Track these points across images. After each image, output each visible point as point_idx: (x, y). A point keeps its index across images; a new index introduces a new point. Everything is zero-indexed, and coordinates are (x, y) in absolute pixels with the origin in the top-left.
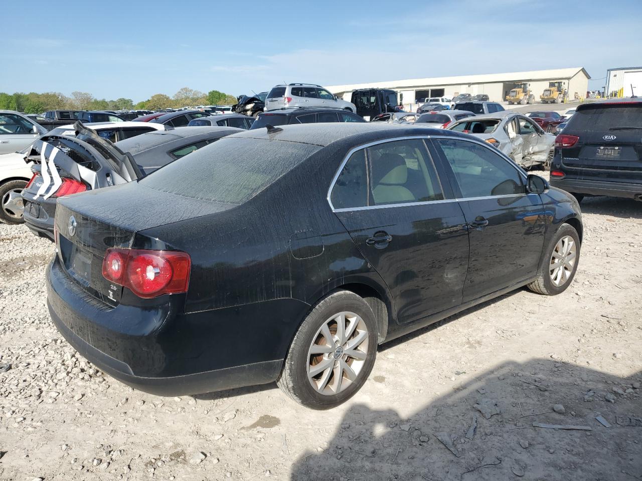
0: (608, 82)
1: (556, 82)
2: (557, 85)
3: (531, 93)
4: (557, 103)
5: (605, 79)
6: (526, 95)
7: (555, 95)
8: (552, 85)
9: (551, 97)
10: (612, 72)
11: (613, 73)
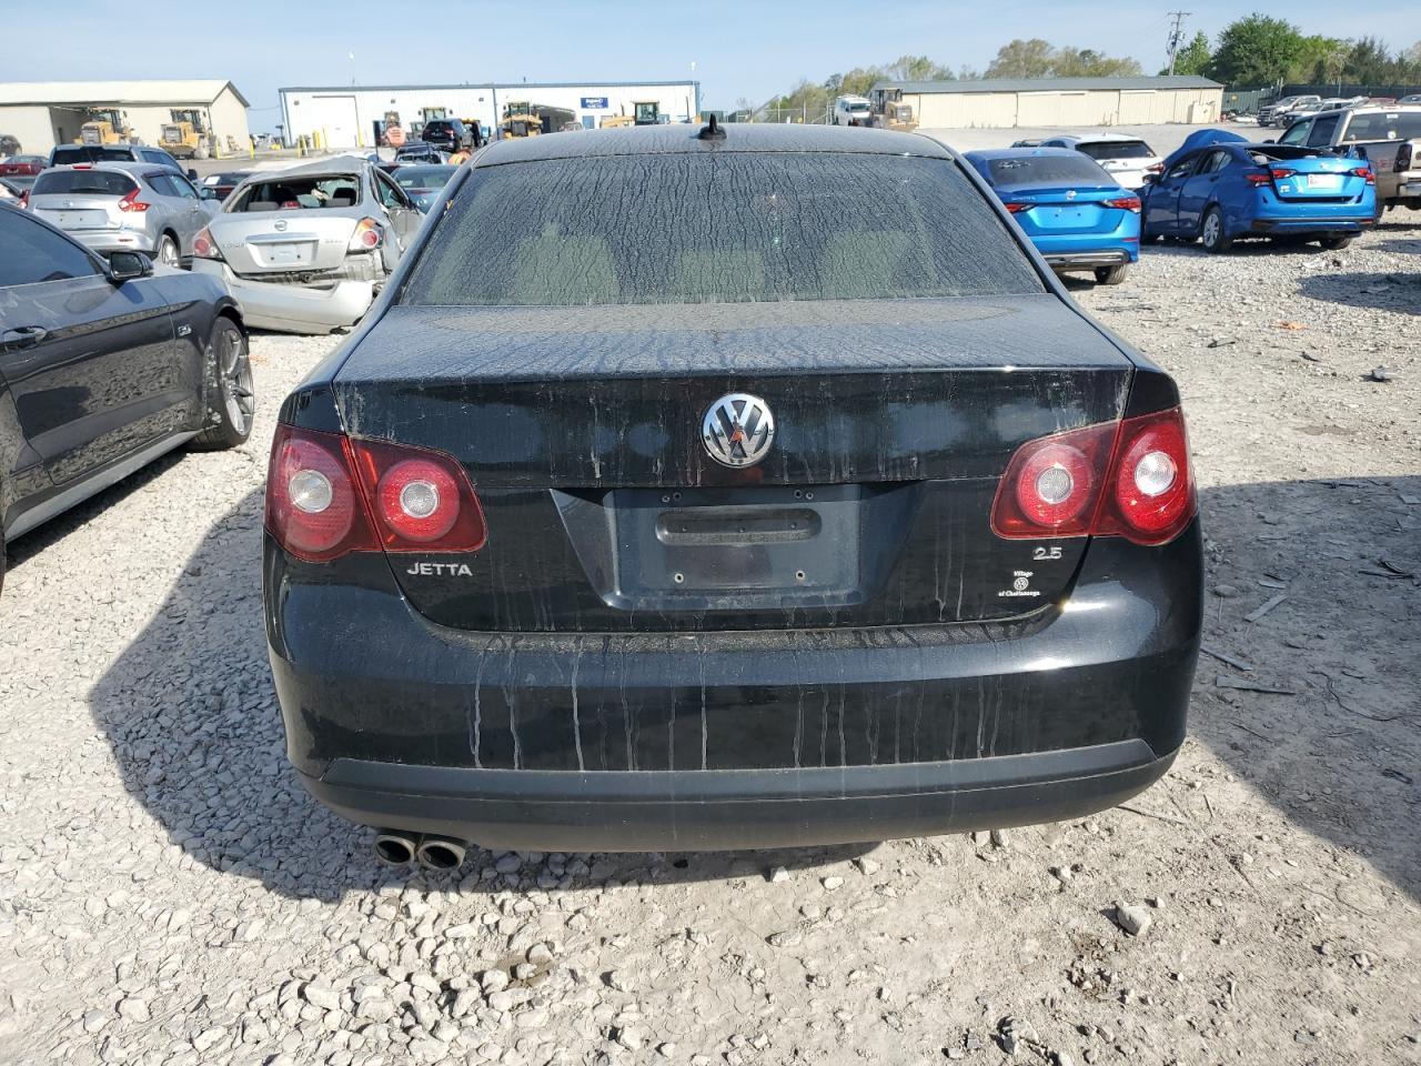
0: (285, 114)
1: (186, 111)
2: (188, 116)
3: (134, 134)
4: (198, 159)
5: (279, 109)
6: (123, 138)
7: (192, 140)
8: (178, 116)
9: (184, 144)
10: (289, 95)
11: (291, 97)
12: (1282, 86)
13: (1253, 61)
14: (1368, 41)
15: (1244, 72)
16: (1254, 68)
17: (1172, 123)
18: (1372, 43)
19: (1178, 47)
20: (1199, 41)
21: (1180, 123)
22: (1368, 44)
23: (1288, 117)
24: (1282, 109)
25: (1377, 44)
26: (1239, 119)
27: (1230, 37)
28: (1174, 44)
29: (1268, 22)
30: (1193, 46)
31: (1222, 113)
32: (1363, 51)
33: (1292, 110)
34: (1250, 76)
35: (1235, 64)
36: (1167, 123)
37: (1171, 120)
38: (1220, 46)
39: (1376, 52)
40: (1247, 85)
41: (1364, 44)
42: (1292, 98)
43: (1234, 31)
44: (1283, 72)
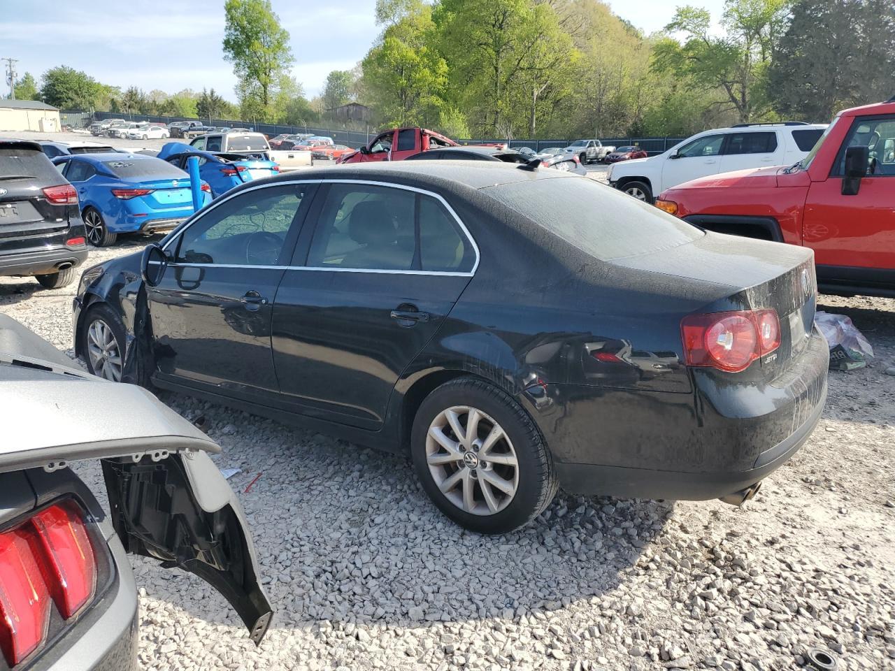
12: (94, 112)
13: (70, 95)
14: (134, 89)
15: (66, 102)
16: (72, 100)
17: (29, 131)
18: (136, 91)
19: (14, 81)
20: (27, 79)
21: (35, 131)
22: (134, 92)
23: (111, 131)
24: (105, 126)
25: (139, 91)
26: (74, 130)
27: (50, 79)
28: (11, 79)
29: (72, 72)
30: (24, 82)
31: (62, 126)
32: (132, 94)
33: (111, 127)
34: (70, 104)
35: (59, 96)
36: (26, 131)
37: (28, 129)
38: (44, 84)
39: (140, 96)
40: (70, 110)
41: (132, 92)
42: (109, 120)
43: (52, 75)
44: (92, 104)
